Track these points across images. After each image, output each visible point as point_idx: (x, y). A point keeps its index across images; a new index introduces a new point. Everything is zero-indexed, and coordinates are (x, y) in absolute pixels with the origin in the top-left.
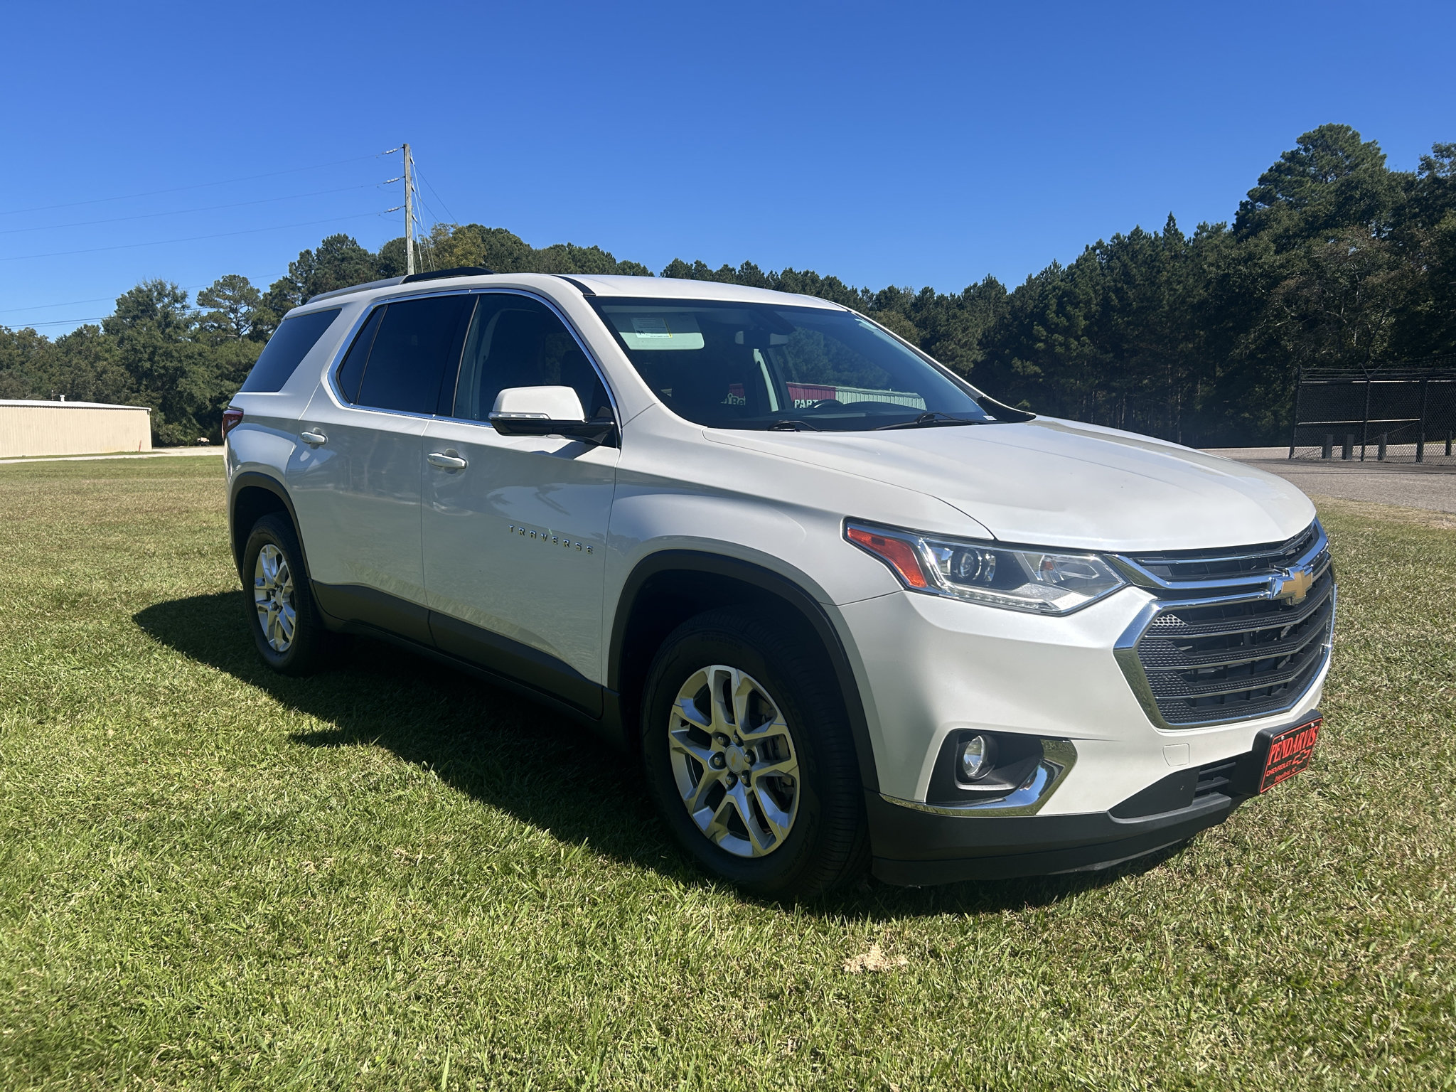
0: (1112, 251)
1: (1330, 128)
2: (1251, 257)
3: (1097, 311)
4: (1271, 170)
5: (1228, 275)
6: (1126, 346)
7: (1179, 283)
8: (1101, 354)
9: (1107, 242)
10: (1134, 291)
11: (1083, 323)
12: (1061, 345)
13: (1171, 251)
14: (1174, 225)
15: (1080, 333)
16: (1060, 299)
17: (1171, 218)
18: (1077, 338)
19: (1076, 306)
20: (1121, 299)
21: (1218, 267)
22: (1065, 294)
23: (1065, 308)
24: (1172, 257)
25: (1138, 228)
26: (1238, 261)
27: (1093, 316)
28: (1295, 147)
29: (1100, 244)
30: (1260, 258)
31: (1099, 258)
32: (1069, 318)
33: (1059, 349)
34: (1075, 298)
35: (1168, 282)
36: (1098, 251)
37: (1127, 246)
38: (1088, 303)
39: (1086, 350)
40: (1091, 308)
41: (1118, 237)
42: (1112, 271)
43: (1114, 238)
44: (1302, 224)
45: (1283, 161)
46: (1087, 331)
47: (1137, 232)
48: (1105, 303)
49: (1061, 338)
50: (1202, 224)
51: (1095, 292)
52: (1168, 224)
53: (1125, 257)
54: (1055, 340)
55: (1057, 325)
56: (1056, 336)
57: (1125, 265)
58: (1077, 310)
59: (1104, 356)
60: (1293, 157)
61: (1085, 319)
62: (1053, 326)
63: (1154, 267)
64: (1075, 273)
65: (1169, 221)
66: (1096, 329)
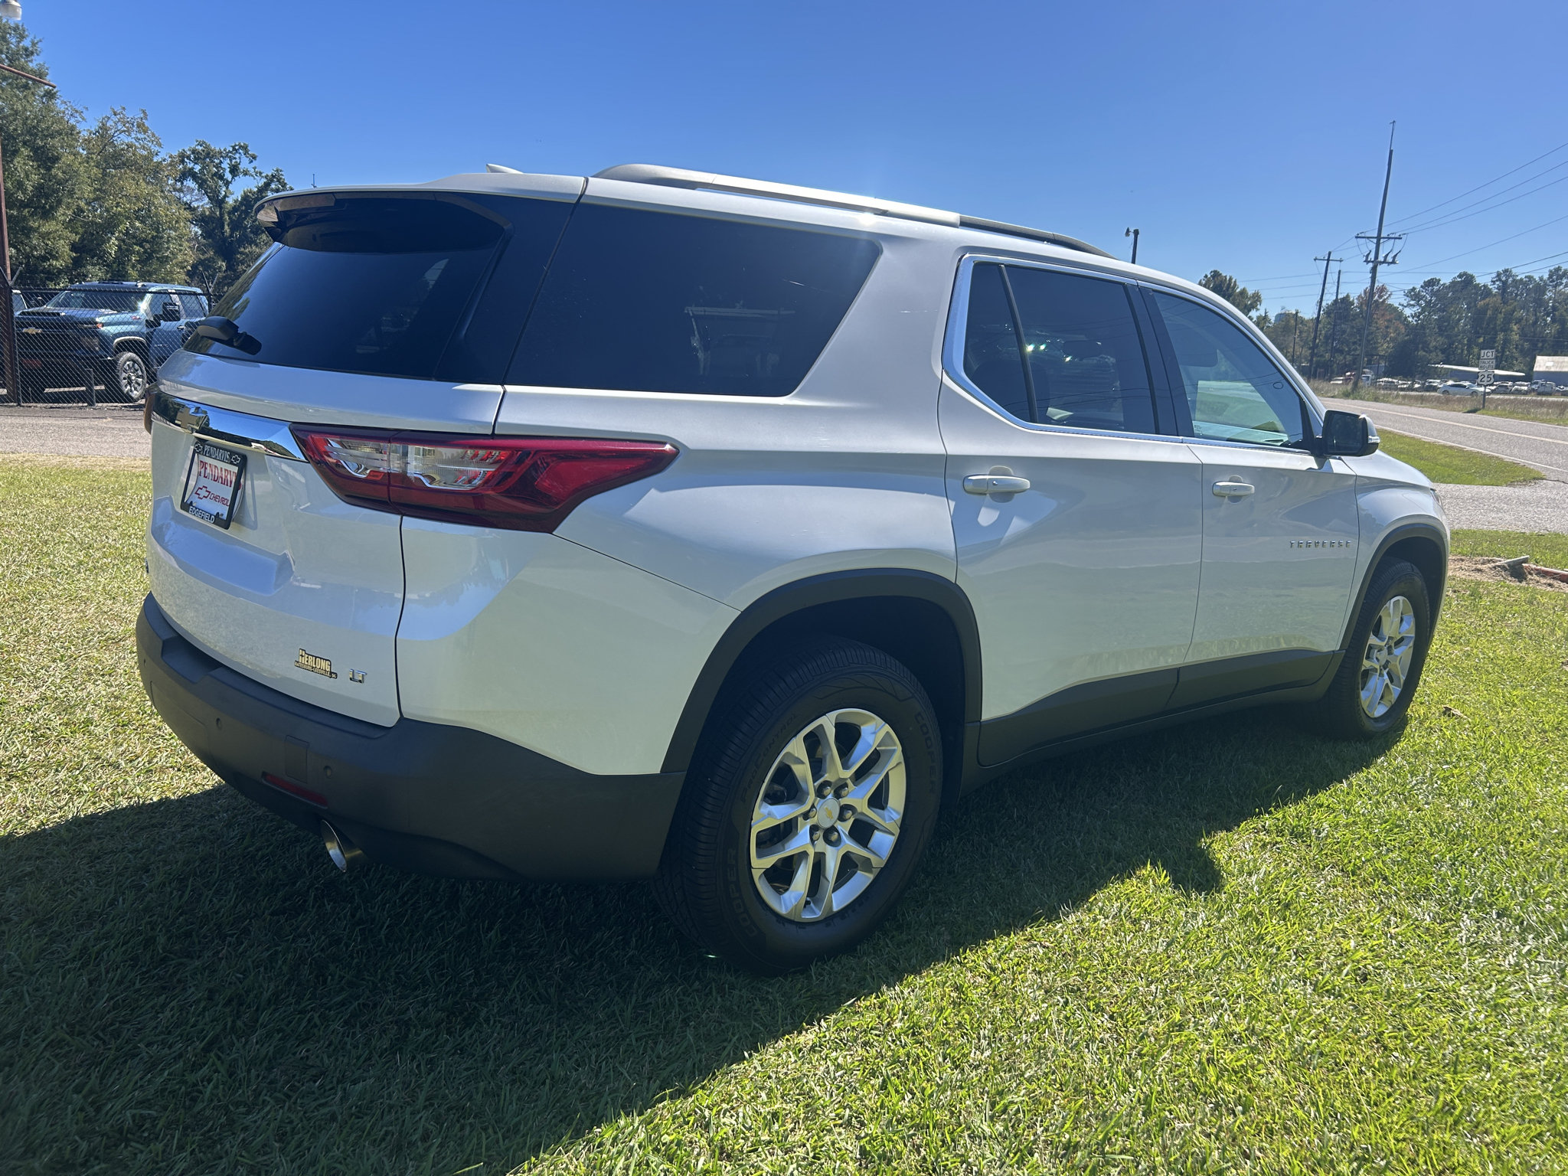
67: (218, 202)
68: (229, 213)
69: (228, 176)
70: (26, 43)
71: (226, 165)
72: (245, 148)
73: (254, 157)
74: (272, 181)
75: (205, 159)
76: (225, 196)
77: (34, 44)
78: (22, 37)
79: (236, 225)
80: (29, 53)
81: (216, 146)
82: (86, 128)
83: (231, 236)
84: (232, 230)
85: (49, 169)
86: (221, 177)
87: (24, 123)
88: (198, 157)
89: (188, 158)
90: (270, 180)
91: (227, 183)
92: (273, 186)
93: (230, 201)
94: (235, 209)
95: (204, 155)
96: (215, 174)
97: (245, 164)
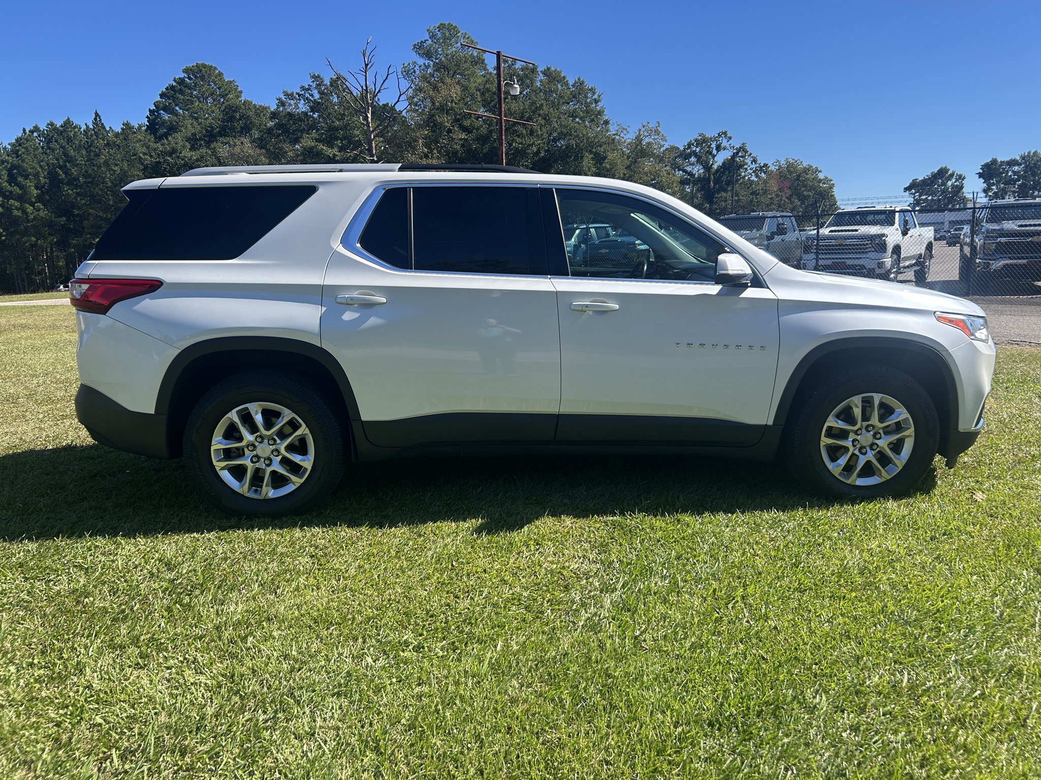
0: (48, 135)
1: (204, 66)
2: (173, 152)
3: (46, 183)
4: (167, 89)
5: (159, 162)
6: (76, 212)
7: (116, 165)
8: (55, 218)
9: (43, 127)
10: (76, 169)
11: (35, 192)
12: (17, 209)
13: (104, 140)
14: (100, 120)
15: (34, 200)
16: (10, 171)
17: (97, 114)
18: (32, 204)
19: (26, 177)
20: (66, 173)
21: (151, 156)
22: (14, 167)
23: (17, 180)
24: (105, 145)
25: (68, 119)
26: (164, 153)
27: (43, 187)
28: (182, 75)
29: (36, 129)
30: (181, 153)
31: (39, 142)
32: (21, 187)
33: (16, 213)
34: (25, 171)
35: (106, 163)
36: (35, 134)
37: (62, 132)
38: (37, 175)
39: (42, 214)
40: (40, 180)
41: (52, 124)
42: (53, 151)
43: (48, 124)
44: (204, 132)
45: (174, 84)
46: (39, 199)
47: (68, 123)
48: (52, 176)
49: (17, 204)
50: (125, 122)
51: (41, 167)
52: (95, 119)
53: (62, 141)
54: (11, 205)
55: (11, 192)
56: (12, 202)
57: (63, 147)
58: (28, 181)
59: (58, 219)
60: (181, 82)
61: (36, 188)
62: (7, 193)
63: (91, 151)
64: (18, 150)
65: (96, 116)
66: (48, 197)
67: (707, 168)
68: (713, 174)
69: (715, 152)
70: (596, 96)
71: (714, 146)
72: (725, 133)
73: (730, 138)
74: (739, 151)
75: (702, 144)
76: (712, 164)
77: (599, 96)
78: (594, 93)
79: (716, 182)
80: (596, 101)
81: (708, 135)
82: (629, 137)
83: (714, 188)
84: (715, 184)
85: (601, 164)
86: (711, 153)
87: (588, 141)
88: (699, 143)
89: (693, 145)
90: (739, 150)
91: (714, 156)
92: (740, 154)
93: (715, 167)
94: (717, 171)
95: (702, 141)
96: (707, 152)
97: (725, 143)
